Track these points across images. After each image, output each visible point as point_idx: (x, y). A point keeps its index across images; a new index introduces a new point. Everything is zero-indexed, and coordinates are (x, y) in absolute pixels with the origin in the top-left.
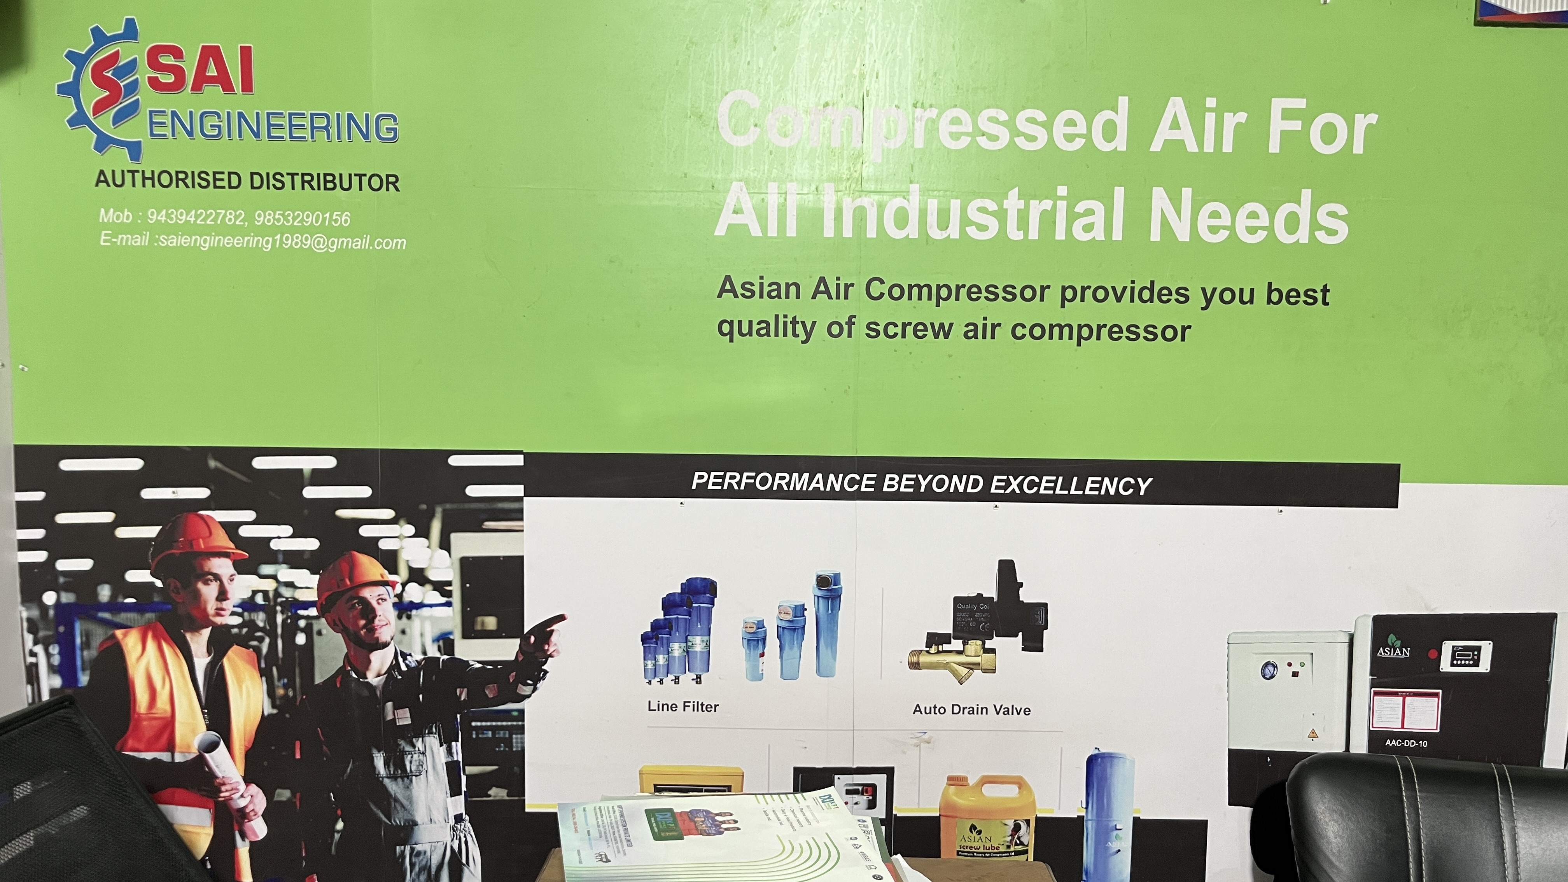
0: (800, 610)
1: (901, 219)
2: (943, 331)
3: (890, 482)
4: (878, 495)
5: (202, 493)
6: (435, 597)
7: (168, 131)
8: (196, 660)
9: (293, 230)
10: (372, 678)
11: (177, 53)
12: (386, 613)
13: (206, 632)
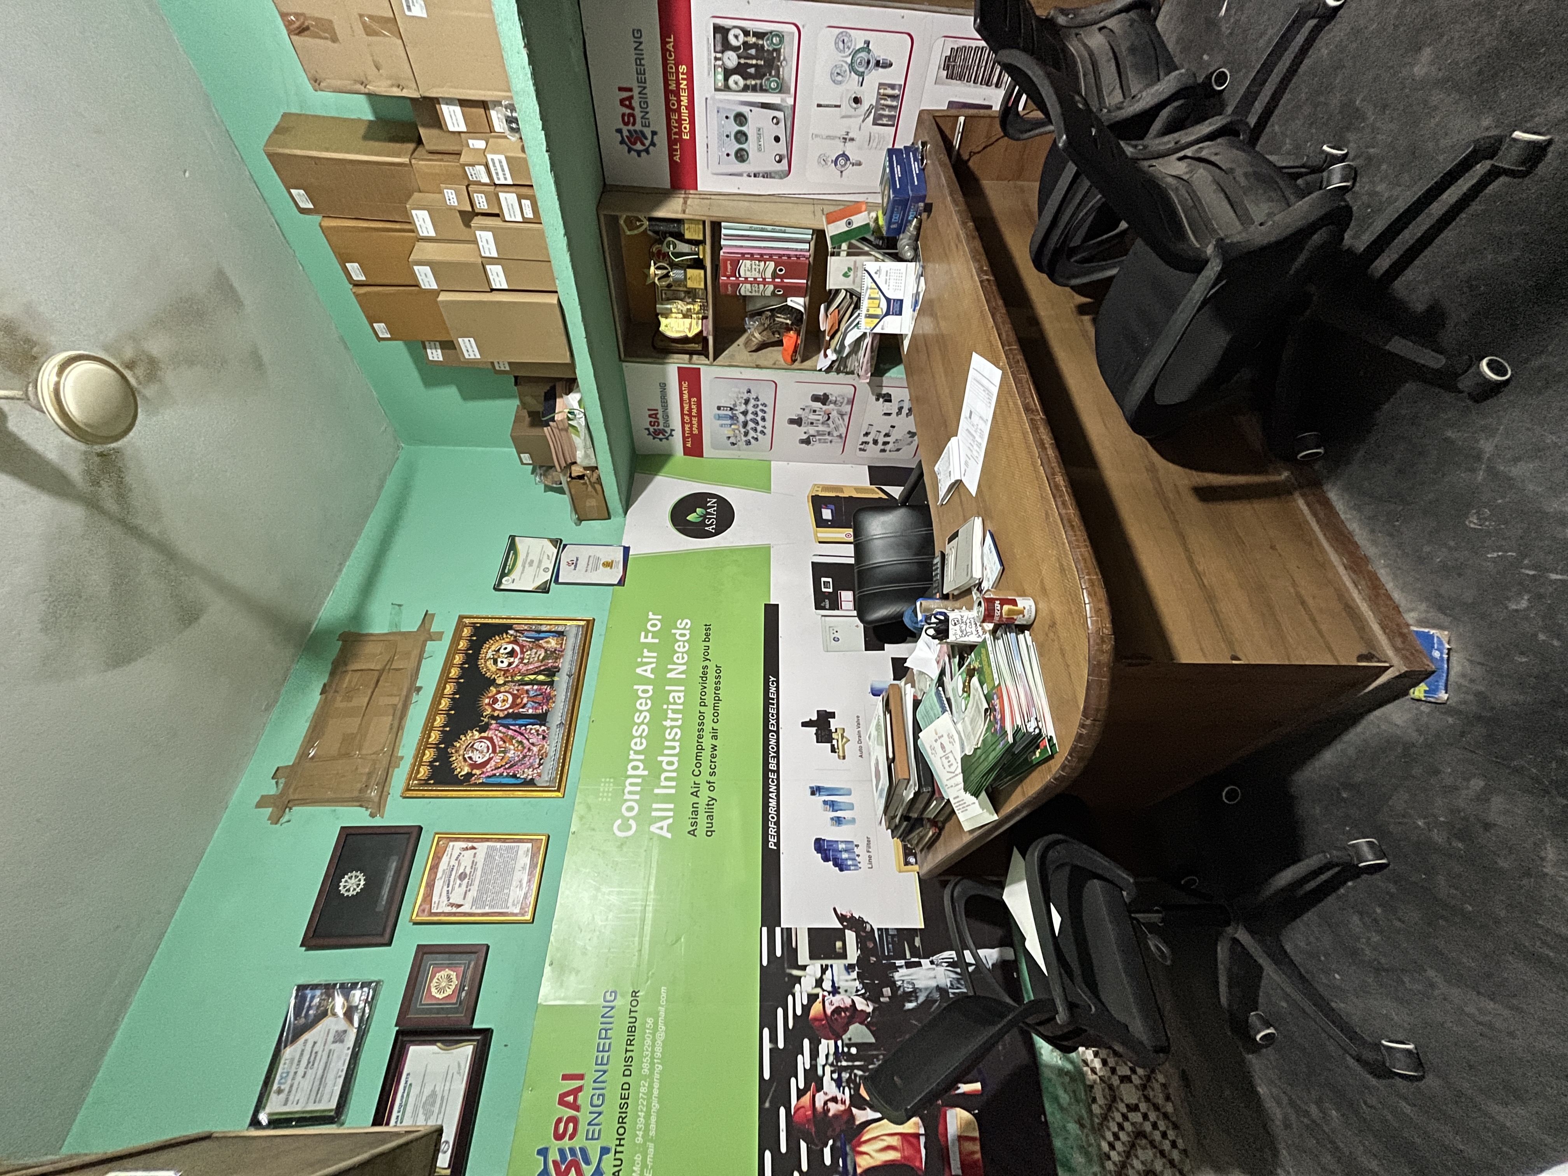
0: (825, 802)
1: (670, 763)
2: (714, 748)
3: (772, 767)
4: (777, 771)
5: (782, 1111)
6: (829, 972)
7: (597, 1128)
8: (870, 1118)
9: (653, 1052)
10: (870, 1009)
11: (559, 1121)
12: (838, 1000)
13: (854, 1110)
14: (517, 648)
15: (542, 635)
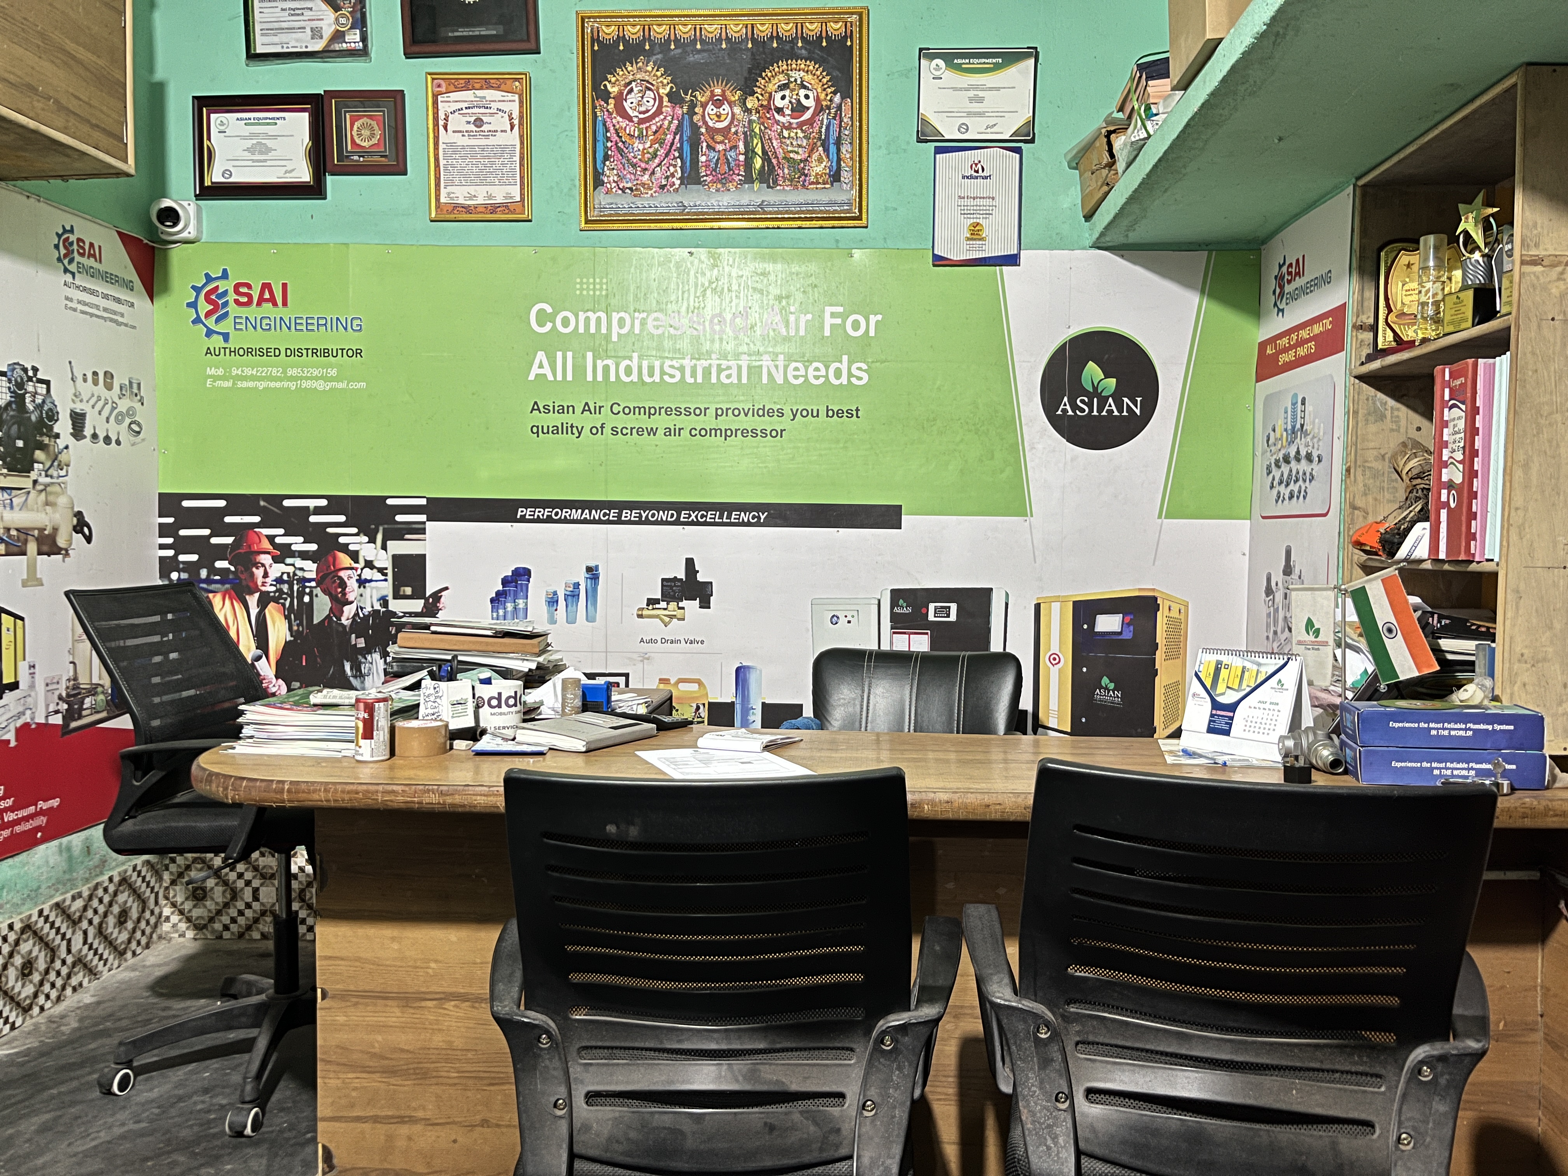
0: (577, 585)
1: (628, 371)
2: (653, 432)
3: (626, 515)
4: (619, 522)
5: (256, 519)
6: (379, 576)
7: (243, 327)
8: (251, 611)
9: (307, 378)
10: (345, 621)
11: (249, 286)
12: (352, 584)
13: (257, 595)
14: (808, 115)
15: (833, 149)
